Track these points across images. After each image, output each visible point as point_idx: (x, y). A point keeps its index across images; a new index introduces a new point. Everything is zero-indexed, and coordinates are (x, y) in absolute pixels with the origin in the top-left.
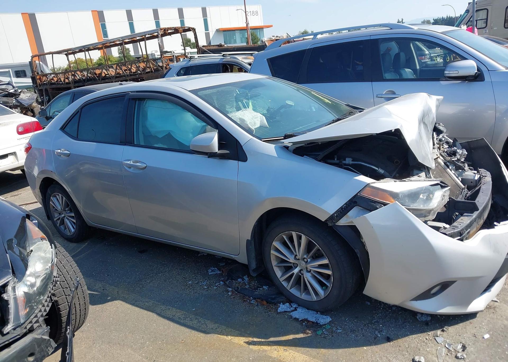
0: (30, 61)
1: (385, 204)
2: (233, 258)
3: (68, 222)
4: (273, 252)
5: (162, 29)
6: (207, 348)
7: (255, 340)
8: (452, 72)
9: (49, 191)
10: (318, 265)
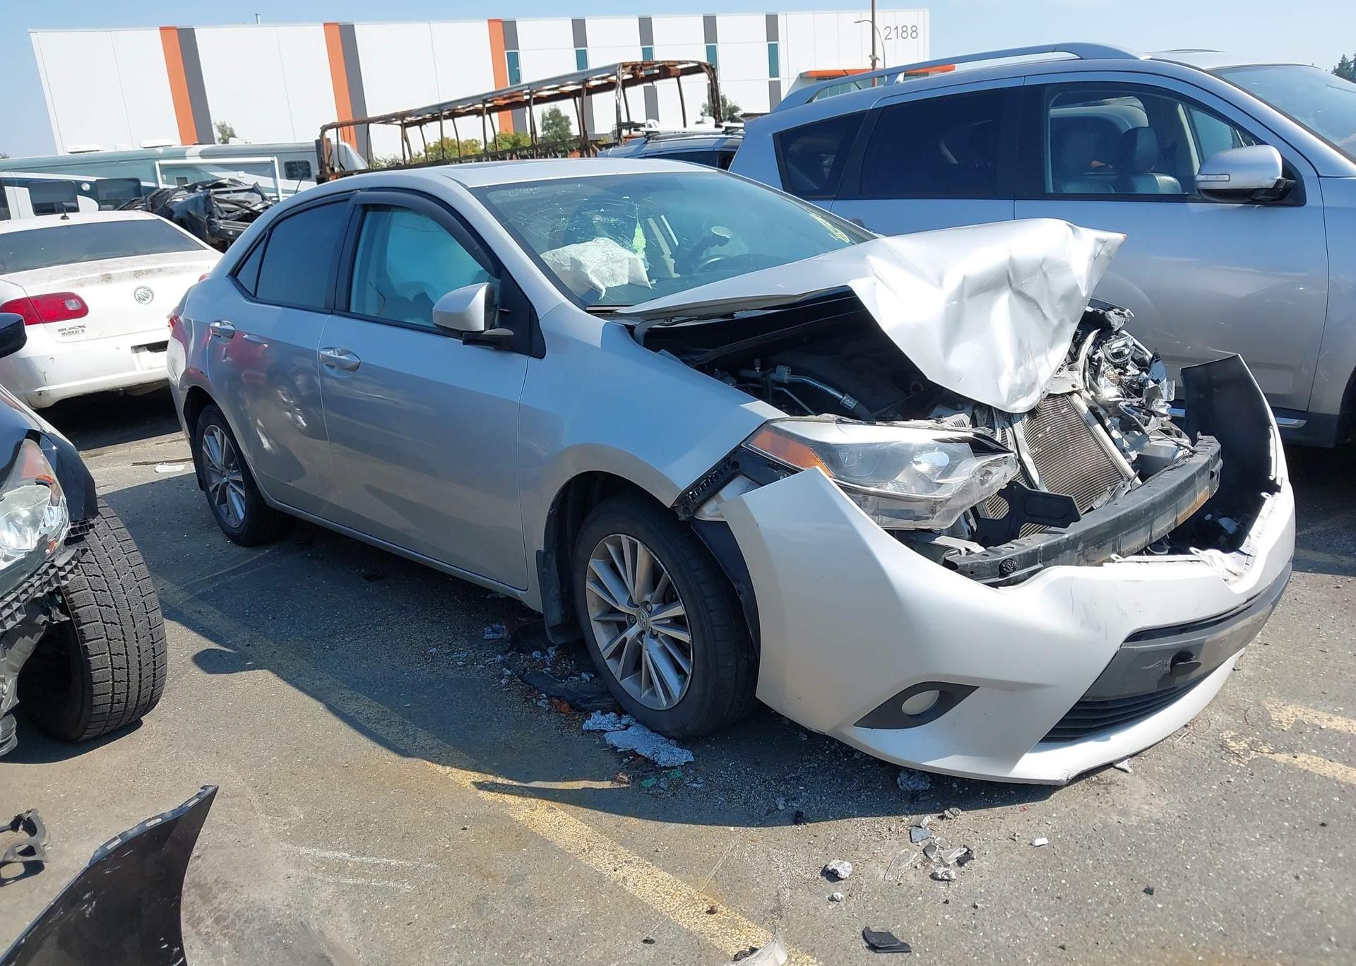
0: (319, 138)
1: (793, 471)
2: (518, 596)
3: (233, 495)
4: (590, 585)
5: (627, 66)
6: (387, 784)
7: (500, 780)
8: (1215, 176)
9: (200, 420)
10: (670, 618)
